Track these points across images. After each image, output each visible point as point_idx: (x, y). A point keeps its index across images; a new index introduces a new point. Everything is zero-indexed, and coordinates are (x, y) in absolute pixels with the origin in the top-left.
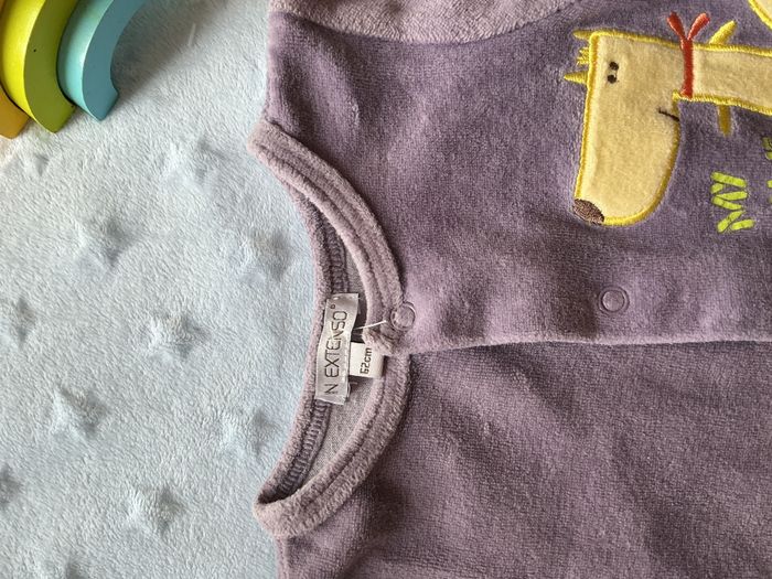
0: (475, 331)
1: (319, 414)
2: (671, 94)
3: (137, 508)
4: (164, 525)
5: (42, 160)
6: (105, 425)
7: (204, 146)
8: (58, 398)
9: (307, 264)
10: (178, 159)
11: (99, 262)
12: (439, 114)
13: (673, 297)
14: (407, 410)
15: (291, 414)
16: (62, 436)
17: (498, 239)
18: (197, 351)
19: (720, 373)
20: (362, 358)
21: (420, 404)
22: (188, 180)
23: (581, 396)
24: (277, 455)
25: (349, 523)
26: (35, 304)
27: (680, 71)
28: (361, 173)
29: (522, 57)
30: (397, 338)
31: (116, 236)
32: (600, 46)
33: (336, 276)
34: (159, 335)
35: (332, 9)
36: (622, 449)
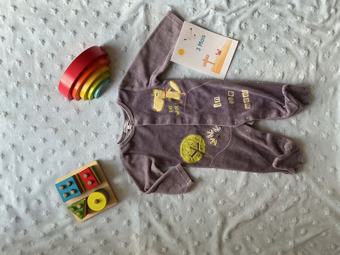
0: (142, 124)
1: (124, 134)
2: (163, 97)
3: (102, 146)
4: (106, 148)
5: (90, 103)
6: (98, 136)
7: (110, 102)
8: (92, 133)
9: (123, 116)
10: (107, 103)
11: (97, 116)
12: (138, 99)
13: (163, 120)
14: (134, 133)
15: (121, 134)
16: (93, 137)
17: (145, 113)
18: (109, 127)
19: (170, 128)
20: (129, 127)
21: (136, 133)
22: (108, 106)
23: (155, 131)
24: (119, 139)
25: (128, 146)
26: (89, 121)
27: (165, 94)
28: (129, 106)
29: (147, 93)
30: (133, 125)
31: (99, 113)
32: (156, 91)
33: (126, 118)
34: (105, 125)
35: (125, 87)
36: (159, 137)
